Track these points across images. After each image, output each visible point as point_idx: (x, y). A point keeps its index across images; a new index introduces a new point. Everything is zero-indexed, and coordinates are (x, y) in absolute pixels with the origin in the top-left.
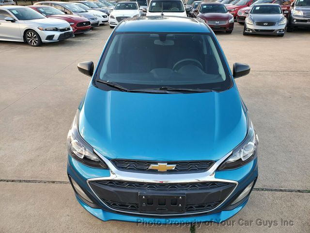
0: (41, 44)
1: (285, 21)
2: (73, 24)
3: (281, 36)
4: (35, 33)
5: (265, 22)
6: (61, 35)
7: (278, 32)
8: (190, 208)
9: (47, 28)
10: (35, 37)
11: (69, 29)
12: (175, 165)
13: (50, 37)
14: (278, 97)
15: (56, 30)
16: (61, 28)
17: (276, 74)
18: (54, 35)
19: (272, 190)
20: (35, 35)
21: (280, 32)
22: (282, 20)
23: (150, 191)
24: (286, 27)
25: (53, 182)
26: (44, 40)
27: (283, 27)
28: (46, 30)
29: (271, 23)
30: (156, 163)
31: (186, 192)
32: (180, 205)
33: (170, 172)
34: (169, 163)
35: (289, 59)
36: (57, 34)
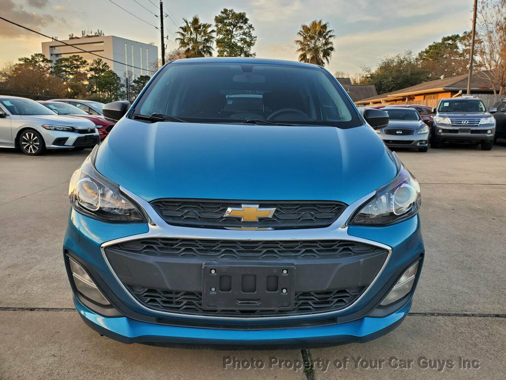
0: (44, 151)
1: (426, 129)
2: (100, 127)
3: (423, 150)
4: (37, 133)
5: (398, 130)
6: (78, 139)
7: (418, 144)
8: (303, 304)
9: (57, 126)
10: (35, 141)
11: (93, 131)
12: (274, 209)
13: (61, 141)
14: (434, 209)
15: (73, 130)
16: (80, 128)
17: (425, 186)
18: (68, 138)
19: (449, 315)
20: (36, 138)
21: (420, 144)
22: (422, 127)
23: (226, 260)
24: (428, 138)
25: (32, 310)
26: (49, 145)
27: (426, 137)
28: (55, 129)
29: (407, 131)
30: (238, 205)
31: (295, 262)
32: (284, 291)
33: (263, 222)
34: (263, 205)
35: (441, 172)
36: (73, 137)
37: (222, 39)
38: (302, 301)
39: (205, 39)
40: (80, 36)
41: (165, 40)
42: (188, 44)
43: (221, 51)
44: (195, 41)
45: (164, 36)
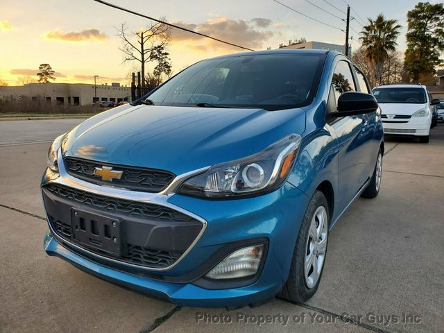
8: (136, 255)
12: (122, 172)
31: (124, 218)
32: (115, 239)
34: (115, 168)
37: (413, 33)
38: (136, 253)
39: (388, 35)
40: (287, 44)
41: (349, 40)
42: (371, 42)
43: (412, 45)
44: (378, 39)
45: (349, 37)
